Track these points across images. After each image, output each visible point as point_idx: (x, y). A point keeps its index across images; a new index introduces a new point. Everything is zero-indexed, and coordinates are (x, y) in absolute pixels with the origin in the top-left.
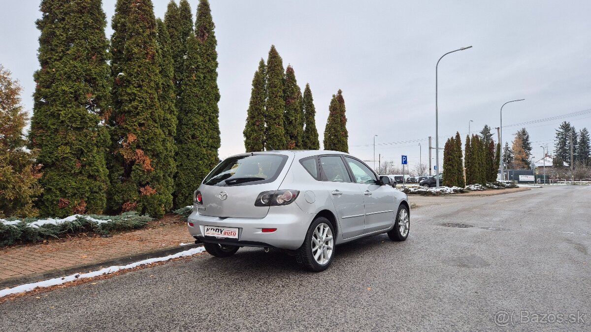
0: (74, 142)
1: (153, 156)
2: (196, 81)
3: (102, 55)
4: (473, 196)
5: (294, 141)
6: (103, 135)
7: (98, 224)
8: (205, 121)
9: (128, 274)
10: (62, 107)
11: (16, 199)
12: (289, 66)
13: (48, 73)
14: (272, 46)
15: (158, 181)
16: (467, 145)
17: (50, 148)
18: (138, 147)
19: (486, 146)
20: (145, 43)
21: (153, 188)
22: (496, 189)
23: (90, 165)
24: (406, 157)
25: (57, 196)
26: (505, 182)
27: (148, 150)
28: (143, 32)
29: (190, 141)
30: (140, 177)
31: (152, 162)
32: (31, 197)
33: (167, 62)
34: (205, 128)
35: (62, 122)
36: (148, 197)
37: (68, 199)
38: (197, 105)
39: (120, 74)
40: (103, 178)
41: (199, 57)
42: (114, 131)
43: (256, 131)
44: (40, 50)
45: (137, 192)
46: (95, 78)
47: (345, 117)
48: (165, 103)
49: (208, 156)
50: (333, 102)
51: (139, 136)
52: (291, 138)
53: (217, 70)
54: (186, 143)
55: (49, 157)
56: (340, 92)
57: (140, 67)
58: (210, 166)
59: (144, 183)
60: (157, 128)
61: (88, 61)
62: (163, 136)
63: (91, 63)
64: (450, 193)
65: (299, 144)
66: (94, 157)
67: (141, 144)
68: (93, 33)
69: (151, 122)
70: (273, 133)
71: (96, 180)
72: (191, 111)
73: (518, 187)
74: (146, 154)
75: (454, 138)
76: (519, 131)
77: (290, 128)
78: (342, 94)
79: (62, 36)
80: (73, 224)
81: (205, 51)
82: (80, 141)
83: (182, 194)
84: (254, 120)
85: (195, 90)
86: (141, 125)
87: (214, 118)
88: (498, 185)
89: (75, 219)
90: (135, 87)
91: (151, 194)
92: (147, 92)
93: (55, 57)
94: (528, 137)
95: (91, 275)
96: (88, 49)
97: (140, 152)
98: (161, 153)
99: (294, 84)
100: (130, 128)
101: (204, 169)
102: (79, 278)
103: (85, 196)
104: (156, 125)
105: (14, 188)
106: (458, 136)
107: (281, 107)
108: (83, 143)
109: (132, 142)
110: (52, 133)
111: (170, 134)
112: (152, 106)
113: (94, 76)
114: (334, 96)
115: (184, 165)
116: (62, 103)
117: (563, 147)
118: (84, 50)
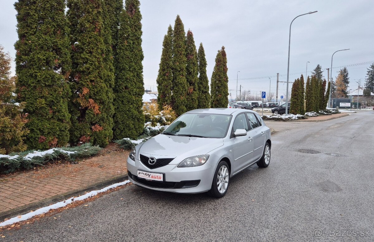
0: (47, 96)
1: (100, 103)
2: (127, 46)
3: (64, 30)
4: (311, 121)
5: (192, 87)
6: (66, 89)
7: (68, 155)
8: (134, 76)
9: (104, 196)
10: (37, 70)
11: (12, 139)
12: (189, 30)
13: (26, 44)
14: (178, 15)
15: (103, 120)
16: (308, 83)
17: (31, 100)
18: (90, 97)
19: (321, 83)
20: (94, 19)
21: (100, 126)
22: (325, 115)
23: (59, 112)
24: (265, 92)
25: (38, 135)
26: (332, 109)
27: (97, 99)
28: (92, 11)
29: (124, 91)
30: (92, 118)
31: (100, 107)
32: (21, 137)
33: (107, 32)
34: (134, 81)
35: (39, 81)
36: (97, 133)
37: (45, 136)
38: (128, 64)
39: (76, 43)
40: (67, 121)
41: (129, 28)
42: (73, 86)
43: (166, 80)
44: (18, 26)
45: (90, 129)
46: (60, 48)
47: (226, 67)
48: (107, 64)
49: (136, 102)
50: (218, 55)
51: (90, 89)
52: (190, 85)
53: (142, 37)
54: (121, 92)
55: (31, 107)
56: (223, 48)
57: (90, 38)
58: (137, 108)
59: (94, 122)
60: (102, 82)
61: (55, 35)
62: (107, 89)
63: (57, 37)
64: (295, 119)
65: (196, 89)
66: (61, 106)
67: (92, 95)
68: (57, 14)
69: (98, 79)
70: (178, 82)
71: (62, 122)
72: (124, 69)
73: (340, 113)
74: (95, 102)
75: (299, 79)
76: (342, 69)
77: (190, 77)
78: (225, 50)
79: (35, 16)
80: (52, 155)
81: (133, 23)
82: (51, 95)
83: (119, 128)
84: (165, 72)
85: (127, 53)
86: (92, 81)
87: (140, 74)
88: (327, 112)
89: (53, 151)
90: (87, 53)
91: (99, 130)
92: (95, 57)
93: (31, 32)
94: (347, 74)
95: (81, 198)
96: (54, 26)
97: (91, 101)
98: (105, 101)
99: (193, 44)
100: (84, 84)
101: (134, 111)
102: (74, 200)
103: (56, 134)
104: (102, 81)
105: (11, 131)
106: (302, 77)
107: (184, 62)
108: (53, 96)
109: (86, 94)
110: (32, 89)
111: (110, 86)
112: (99, 67)
113: (60, 47)
114: (219, 51)
115: (119, 108)
116: (38, 67)
117: (371, 82)
118: (52, 27)
